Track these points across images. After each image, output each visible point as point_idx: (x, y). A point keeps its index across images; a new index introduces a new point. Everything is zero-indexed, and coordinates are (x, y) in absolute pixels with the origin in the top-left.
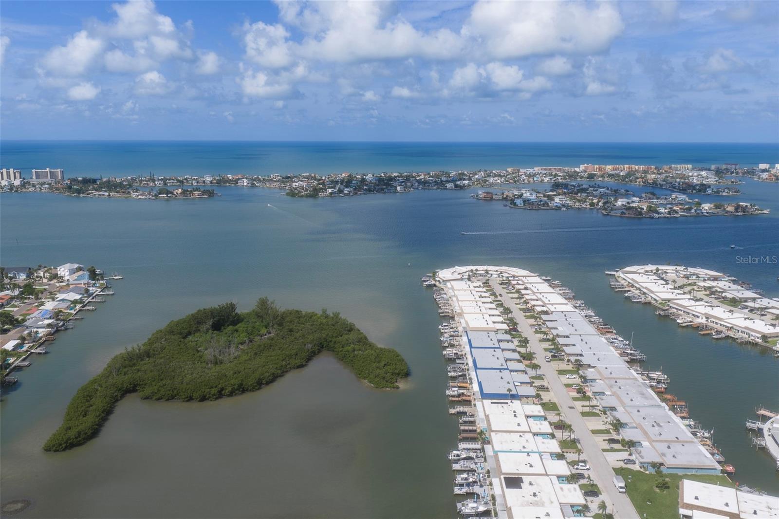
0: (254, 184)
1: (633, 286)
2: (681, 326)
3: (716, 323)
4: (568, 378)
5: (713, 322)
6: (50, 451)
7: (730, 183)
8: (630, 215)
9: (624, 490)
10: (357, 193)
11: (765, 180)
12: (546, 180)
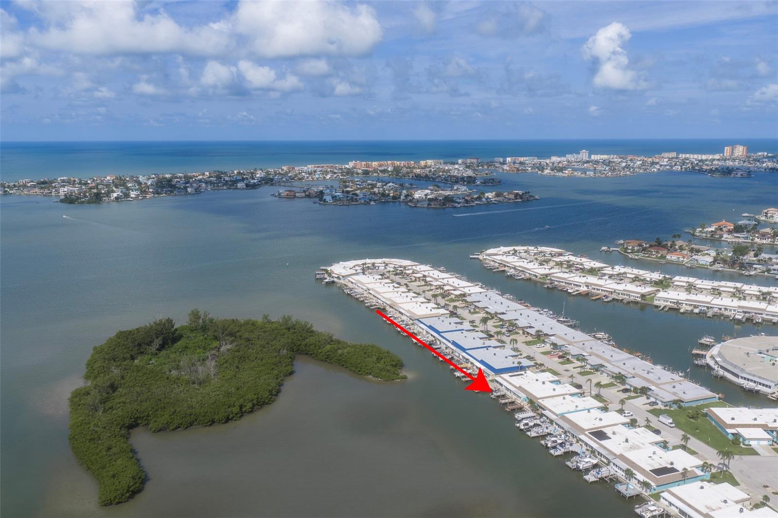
0: (6, 191)
1: (505, 266)
2: (573, 295)
3: (597, 289)
4: (539, 347)
5: (594, 289)
6: (111, 504)
7: (485, 175)
8: (436, 206)
9: (674, 425)
10: (146, 197)
11: (509, 172)
12: (328, 177)
